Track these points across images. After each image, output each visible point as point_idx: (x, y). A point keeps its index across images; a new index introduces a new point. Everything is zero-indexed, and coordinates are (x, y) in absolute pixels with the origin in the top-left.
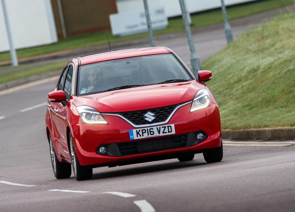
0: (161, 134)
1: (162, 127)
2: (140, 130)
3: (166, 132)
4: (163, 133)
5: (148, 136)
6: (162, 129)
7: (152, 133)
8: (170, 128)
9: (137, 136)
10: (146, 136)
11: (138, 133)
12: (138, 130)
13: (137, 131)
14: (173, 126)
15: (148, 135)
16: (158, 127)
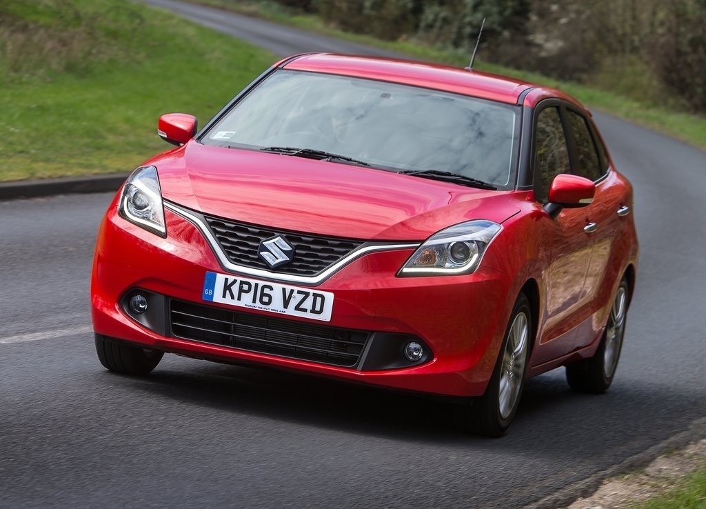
0: (291, 311)
1: (299, 292)
2: (235, 281)
3: (305, 310)
4: (297, 308)
5: (254, 304)
6: (297, 298)
7: (266, 299)
8: (319, 300)
9: (224, 296)
10: (246, 301)
11: (227, 287)
12: (231, 278)
13: (226, 280)
14: (330, 297)
15: (254, 301)
16: (288, 288)
